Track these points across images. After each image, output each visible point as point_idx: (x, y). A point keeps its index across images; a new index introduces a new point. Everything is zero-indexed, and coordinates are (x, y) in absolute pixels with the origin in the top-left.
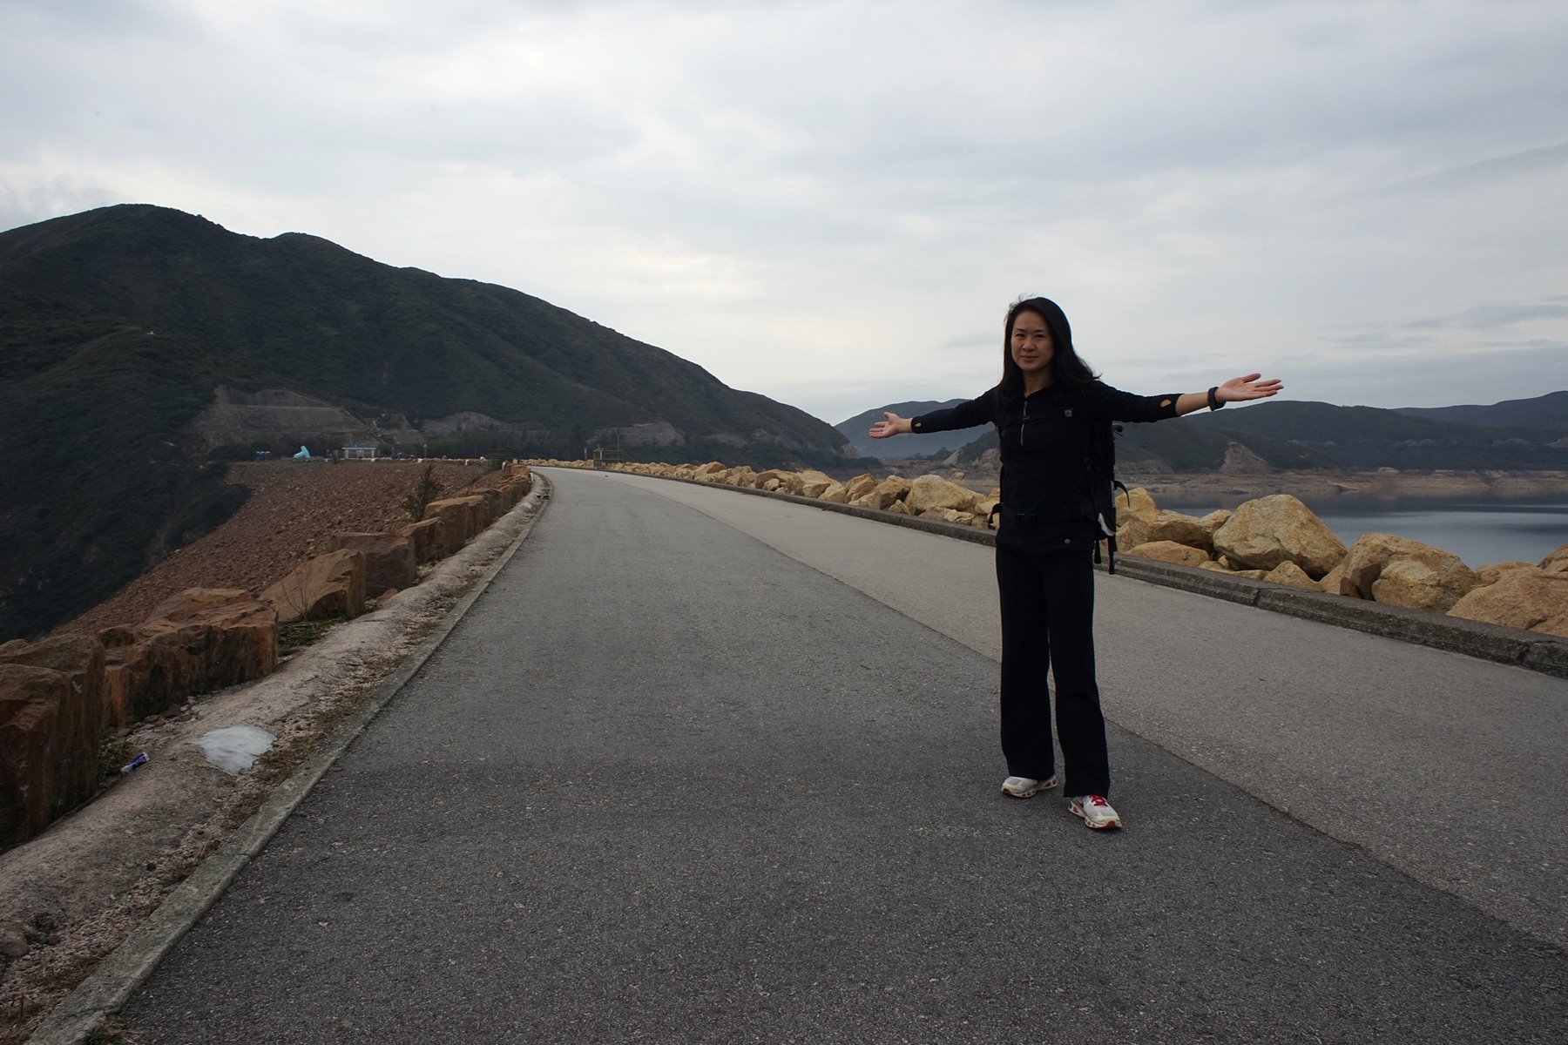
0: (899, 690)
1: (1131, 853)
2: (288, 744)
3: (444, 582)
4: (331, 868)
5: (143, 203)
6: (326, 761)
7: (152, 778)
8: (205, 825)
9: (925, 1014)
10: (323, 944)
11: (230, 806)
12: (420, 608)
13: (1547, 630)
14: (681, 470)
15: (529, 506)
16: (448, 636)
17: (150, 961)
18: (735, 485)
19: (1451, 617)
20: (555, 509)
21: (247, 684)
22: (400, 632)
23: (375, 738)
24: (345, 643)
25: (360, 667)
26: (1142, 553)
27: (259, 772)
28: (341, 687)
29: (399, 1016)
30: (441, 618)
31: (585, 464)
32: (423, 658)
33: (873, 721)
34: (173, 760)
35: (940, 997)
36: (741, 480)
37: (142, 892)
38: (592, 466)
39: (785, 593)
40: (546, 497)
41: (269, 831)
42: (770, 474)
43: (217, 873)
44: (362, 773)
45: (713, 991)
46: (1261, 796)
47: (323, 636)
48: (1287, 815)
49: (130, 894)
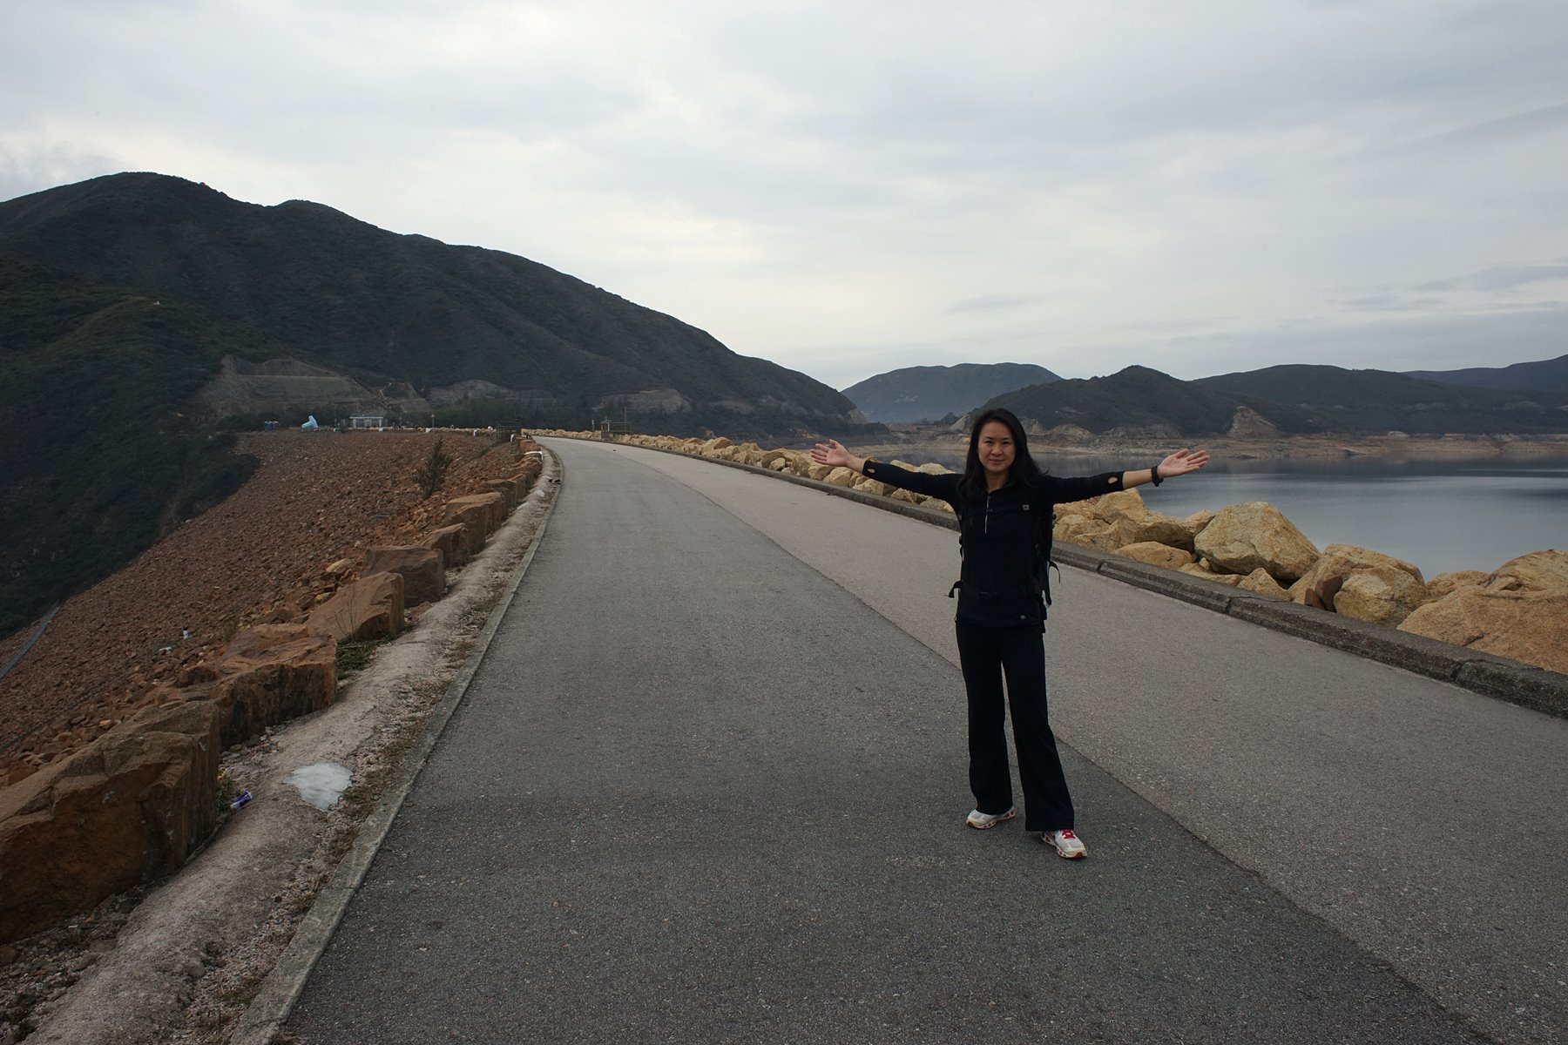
0: (888, 715)
1: (1067, 882)
2: (364, 779)
3: (472, 595)
4: (420, 899)
5: (146, 171)
6: (399, 796)
7: (262, 818)
8: (311, 859)
9: (887, 1023)
10: (426, 966)
11: (327, 841)
12: (454, 624)
13: (1483, 647)
14: (688, 444)
15: (542, 494)
16: (484, 658)
17: (300, 982)
18: (742, 463)
19: (1401, 631)
20: (568, 497)
21: (315, 714)
22: (440, 653)
23: (436, 772)
24: (394, 668)
25: (410, 695)
26: (1128, 554)
27: (345, 807)
28: (398, 717)
29: (493, 1026)
30: (475, 637)
31: (593, 435)
32: (465, 685)
33: (863, 749)
34: (276, 800)
35: (900, 1009)
36: (748, 458)
37: (276, 921)
38: (600, 438)
39: (789, 602)
40: (557, 482)
41: (366, 866)
42: (776, 453)
43: (332, 905)
44: (431, 808)
45: (727, 1005)
46: (1187, 825)
47: (372, 659)
48: (1205, 843)
49: (267, 923)
